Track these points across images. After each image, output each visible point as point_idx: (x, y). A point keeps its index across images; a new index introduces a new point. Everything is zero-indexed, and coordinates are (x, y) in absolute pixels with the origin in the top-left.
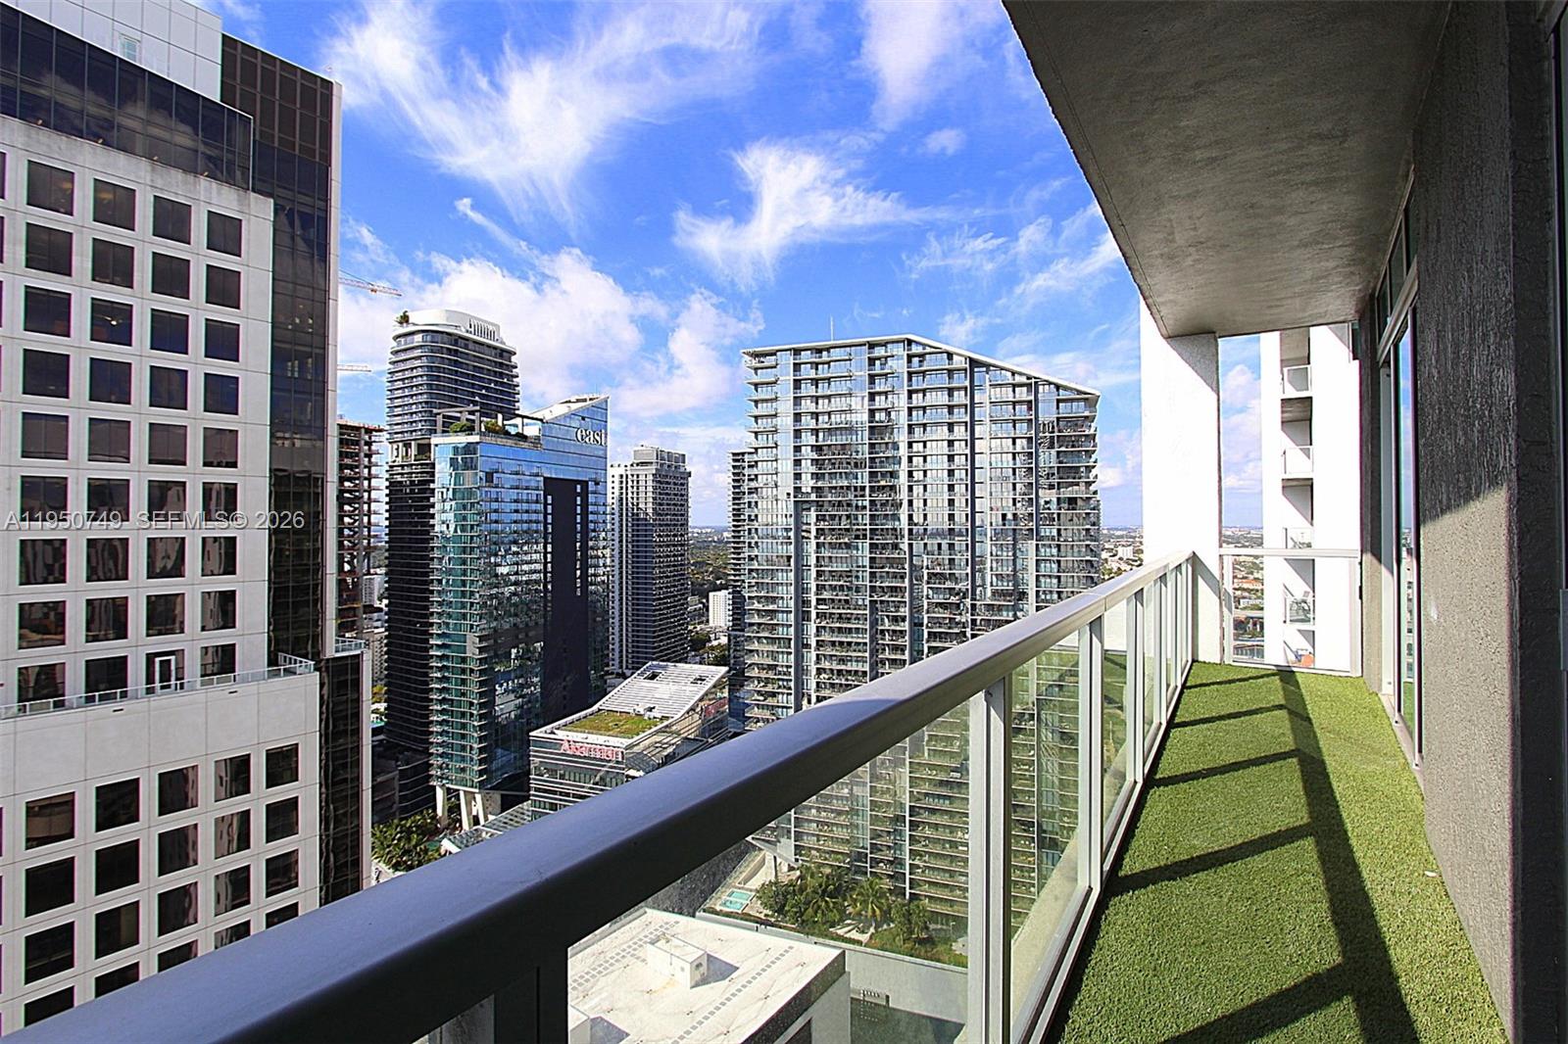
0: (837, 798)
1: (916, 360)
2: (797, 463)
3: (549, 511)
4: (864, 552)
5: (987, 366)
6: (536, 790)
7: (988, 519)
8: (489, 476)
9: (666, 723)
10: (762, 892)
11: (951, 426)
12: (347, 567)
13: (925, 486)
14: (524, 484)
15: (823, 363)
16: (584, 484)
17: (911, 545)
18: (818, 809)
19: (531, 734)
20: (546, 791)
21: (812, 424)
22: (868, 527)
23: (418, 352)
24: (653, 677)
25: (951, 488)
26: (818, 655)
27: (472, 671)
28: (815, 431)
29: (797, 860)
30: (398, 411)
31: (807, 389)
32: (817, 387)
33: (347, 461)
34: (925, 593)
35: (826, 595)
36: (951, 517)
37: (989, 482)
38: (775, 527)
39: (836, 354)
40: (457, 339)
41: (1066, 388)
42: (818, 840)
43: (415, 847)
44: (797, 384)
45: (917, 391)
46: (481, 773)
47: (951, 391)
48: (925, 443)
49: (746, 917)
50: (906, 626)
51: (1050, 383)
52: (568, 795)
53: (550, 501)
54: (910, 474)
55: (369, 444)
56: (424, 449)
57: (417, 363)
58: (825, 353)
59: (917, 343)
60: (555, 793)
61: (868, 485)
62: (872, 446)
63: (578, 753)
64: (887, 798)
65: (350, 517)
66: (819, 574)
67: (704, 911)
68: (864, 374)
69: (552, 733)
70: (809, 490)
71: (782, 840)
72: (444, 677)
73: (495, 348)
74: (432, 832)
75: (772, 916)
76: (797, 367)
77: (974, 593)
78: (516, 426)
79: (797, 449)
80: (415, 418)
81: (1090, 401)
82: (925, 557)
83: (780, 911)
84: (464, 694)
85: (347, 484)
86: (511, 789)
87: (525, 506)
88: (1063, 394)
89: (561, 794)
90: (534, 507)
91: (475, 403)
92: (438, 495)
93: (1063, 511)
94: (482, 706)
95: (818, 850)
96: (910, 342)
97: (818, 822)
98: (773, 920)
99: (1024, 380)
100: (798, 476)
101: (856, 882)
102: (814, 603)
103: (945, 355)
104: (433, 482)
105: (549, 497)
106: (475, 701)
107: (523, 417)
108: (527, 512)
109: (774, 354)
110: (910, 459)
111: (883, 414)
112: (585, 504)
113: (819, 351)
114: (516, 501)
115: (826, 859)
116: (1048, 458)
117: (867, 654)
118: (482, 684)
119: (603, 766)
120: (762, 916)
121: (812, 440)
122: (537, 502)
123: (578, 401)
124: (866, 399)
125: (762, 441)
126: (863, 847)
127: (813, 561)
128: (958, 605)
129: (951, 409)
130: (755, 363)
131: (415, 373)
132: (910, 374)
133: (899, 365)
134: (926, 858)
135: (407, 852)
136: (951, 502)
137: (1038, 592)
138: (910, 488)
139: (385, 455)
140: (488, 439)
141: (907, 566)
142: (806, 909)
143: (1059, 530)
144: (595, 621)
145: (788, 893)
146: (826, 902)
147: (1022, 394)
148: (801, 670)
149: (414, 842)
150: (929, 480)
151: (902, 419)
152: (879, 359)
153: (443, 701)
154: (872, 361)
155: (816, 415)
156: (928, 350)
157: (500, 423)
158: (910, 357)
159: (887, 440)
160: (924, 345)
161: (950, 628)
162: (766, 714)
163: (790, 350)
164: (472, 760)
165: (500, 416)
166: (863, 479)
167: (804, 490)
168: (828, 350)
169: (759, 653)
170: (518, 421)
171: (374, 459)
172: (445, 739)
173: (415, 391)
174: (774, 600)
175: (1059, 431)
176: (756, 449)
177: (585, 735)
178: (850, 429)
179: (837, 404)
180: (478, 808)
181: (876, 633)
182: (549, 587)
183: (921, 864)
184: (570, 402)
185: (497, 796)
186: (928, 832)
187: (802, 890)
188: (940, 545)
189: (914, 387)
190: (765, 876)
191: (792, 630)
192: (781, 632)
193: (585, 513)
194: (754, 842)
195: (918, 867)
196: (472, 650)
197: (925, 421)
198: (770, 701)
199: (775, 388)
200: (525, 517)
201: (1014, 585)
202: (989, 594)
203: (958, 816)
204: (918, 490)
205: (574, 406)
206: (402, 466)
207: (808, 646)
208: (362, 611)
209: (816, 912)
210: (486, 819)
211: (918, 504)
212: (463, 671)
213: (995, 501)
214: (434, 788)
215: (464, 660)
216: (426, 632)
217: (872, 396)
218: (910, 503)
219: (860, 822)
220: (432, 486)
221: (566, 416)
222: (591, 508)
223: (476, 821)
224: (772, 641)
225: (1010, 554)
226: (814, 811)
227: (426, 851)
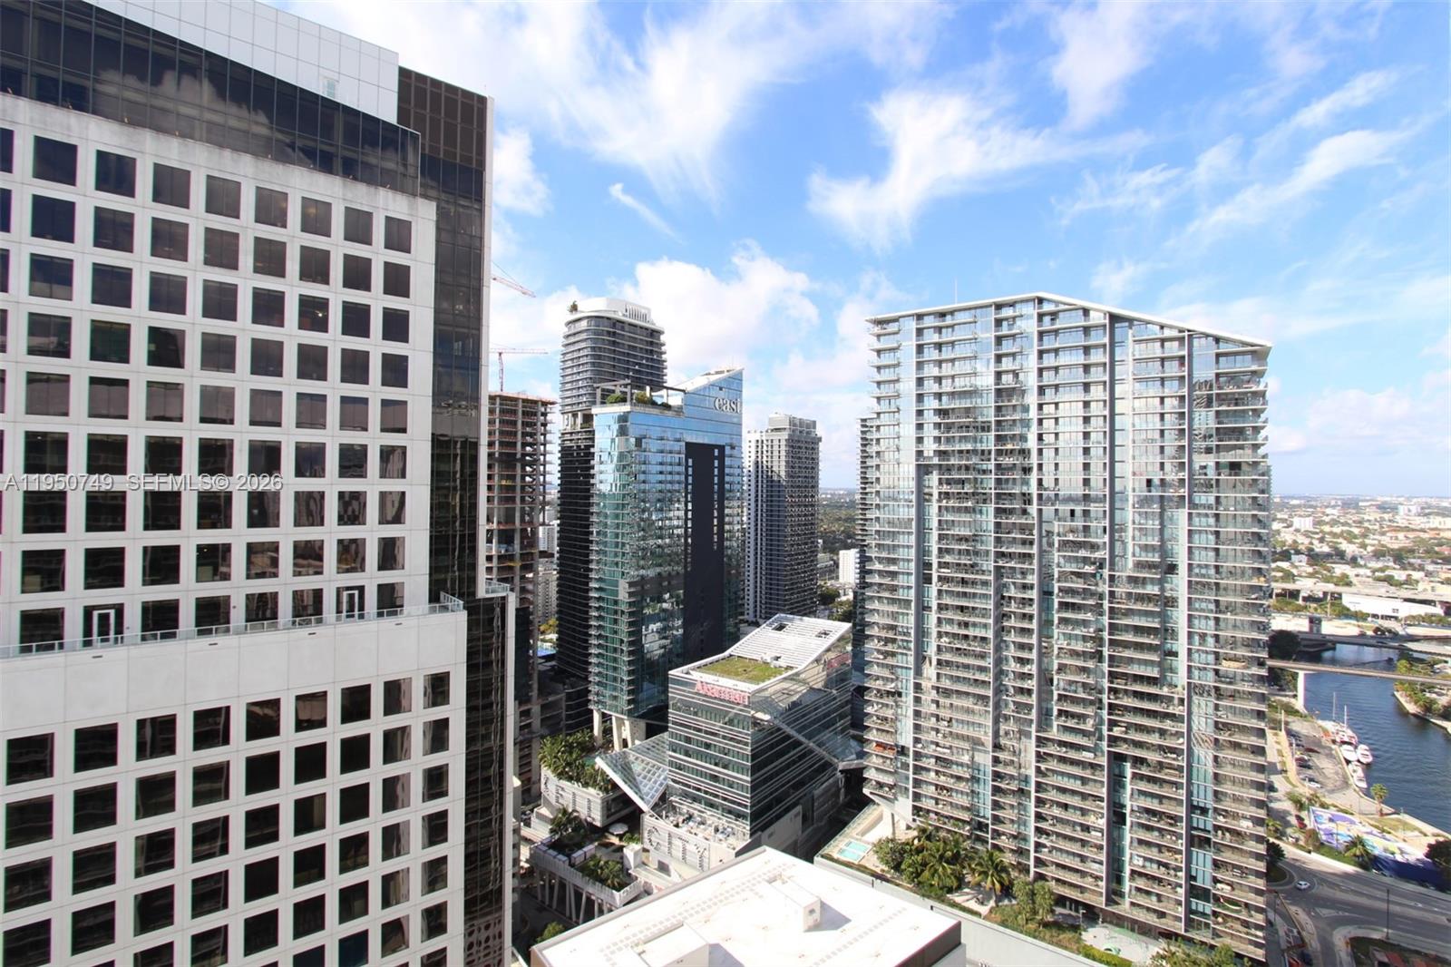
0: (958, 764)
1: (1047, 319)
2: (920, 426)
3: (690, 472)
4: (988, 517)
5: (1130, 321)
6: (674, 723)
7: (1131, 485)
8: (639, 442)
9: (790, 673)
10: (879, 847)
11: (1086, 386)
12: (527, 518)
13: (1057, 450)
14: (668, 448)
15: (947, 327)
16: (722, 448)
17: (1040, 511)
18: (937, 772)
19: (670, 672)
20: (681, 725)
21: (935, 388)
22: (993, 491)
23: (584, 336)
24: (781, 628)
25: (1086, 451)
26: (939, 618)
27: (623, 612)
28: (939, 396)
29: (914, 820)
30: (568, 386)
31: (931, 354)
32: (940, 351)
33: (528, 429)
34: (1056, 561)
35: (948, 559)
36: (1086, 482)
37: (1131, 445)
38: (896, 490)
39: (960, 317)
40: (616, 323)
41: (1227, 340)
42: (937, 804)
43: (575, 760)
44: (920, 348)
45: (1048, 351)
46: (629, 702)
47: (1087, 350)
48: (1056, 404)
49: (862, 869)
50: (1034, 594)
51: (1207, 336)
52: (700, 730)
53: (690, 464)
54: (1040, 437)
55: (544, 414)
56: (588, 418)
57: (583, 345)
58: (948, 317)
59: (1049, 301)
60: (689, 727)
61: (993, 448)
62: (998, 409)
63: (709, 694)
64: (1011, 771)
65: (530, 476)
66: (941, 537)
67: (822, 856)
68: (991, 335)
69: (688, 673)
70: (931, 454)
71: (900, 798)
72: (600, 616)
73: (647, 329)
74: (589, 749)
75: (888, 872)
76: (920, 332)
77: (1112, 564)
78: (662, 397)
79: (920, 413)
80: (582, 392)
81: (1259, 354)
82: (1056, 523)
83: (897, 867)
84: (616, 632)
85: (528, 449)
86: (654, 720)
87: (669, 468)
88: (1224, 348)
89: (695, 729)
90: (677, 469)
91: (628, 377)
92: (597, 458)
93: (1222, 477)
94: (630, 643)
95: (937, 814)
96: (1041, 301)
97: (937, 786)
98: (889, 876)
99: (1175, 333)
100: (920, 440)
101: (976, 851)
102: (935, 566)
103: (1081, 312)
104: (593, 446)
105: (690, 461)
106: (625, 640)
107: (668, 388)
108: (671, 473)
109: (895, 320)
110: (1040, 422)
111: (1011, 376)
112: (722, 467)
113: (942, 315)
114: (661, 464)
115: (945, 823)
116: (1205, 420)
117: (991, 621)
118: (631, 624)
119: (733, 708)
120: (878, 871)
121: (934, 404)
122: (679, 464)
123: (717, 373)
124: (993, 361)
125: (884, 406)
126: (984, 817)
127: (934, 524)
128: (1094, 575)
129: (1087, 368)
130: (877, 330)
131: (582, 353)
132: (1041, 334)
133: (1029, 326)
134: (1054, 838)
135: (569, 764)
136: (1086, 466)
137: (1190, 565)
138: (1040, 451)
139: (558, 424)
140: (637, 409)
141: (1035, 532)
142: (923, 871)
143: (1218, 498)
144: (729, 573)
145: (905, 852)
146: (944, 867)
147: (1173, 349)
148: (921, 632)
149: (574, 756)
150: (1061, 444)
151: (1031, 381)
152: (1006, 319)
153: (599, 637)
154: (999, 323)
155: (939, 380)
156: (1062, 307)
157: (648, 395)
158: (1041, 316)
159: (1014, 402)
160: (1057, 303)
161: (1083, 599)
162: (886, 673)
163: (913, 315)
164: (622, 690)
165: (648, 388)
166: (989, 441)
167: (926, 454)
168: (952, 313)
169: (879, 614)
170: (664, 392)
171: (548, 427)
172: (601, 670)
173: (581, 369)
174: (893, 561)
175: (1220, 388)
176: (879, 414)
177: (716, 678)
178: (972, 393)
179: (960, 368)
180: (626, 733)
181: (1002, 599)
182: (690, 540)
183: (1048, 844)
184: (709, 374)
185: (642, 724)
186: (1056, 811)
187: (919, 851)
188: (1072, 512)
189: (1044, 347)
190: (883, 831)
191: (913, 592)
192: (901, 594)
193: (722, 475)
194: (871, 796)
195: (1045, 846)
196: (623, 593)
197: (1057, 382)
198: (890, 661)
199: (898, 354)
200: (669, 478)
201: (1161, 557)
202: (1130, 565)
203: (1090, 798)
204: (1048, 454)
205: (713, 378)
206: (571, 433)
207: (929, 608)
208: (538, 554)
209: (933, 876)
210: (633, 743)
211: (1048, 467)
212: (616, 612)
213: (1136, 466)
214: (591, 711)
215: (616, 602)
216: (587, 577)
217: (999, 358)
218: (1040, 466)
219: (981, 791)
220: (592, 450)
221: (704, 388)
222: (727, 471)
223: (625, 744)
224: (893, 601)
225: (1157, 522)
226: (933, 774)
227: (583, 766)
